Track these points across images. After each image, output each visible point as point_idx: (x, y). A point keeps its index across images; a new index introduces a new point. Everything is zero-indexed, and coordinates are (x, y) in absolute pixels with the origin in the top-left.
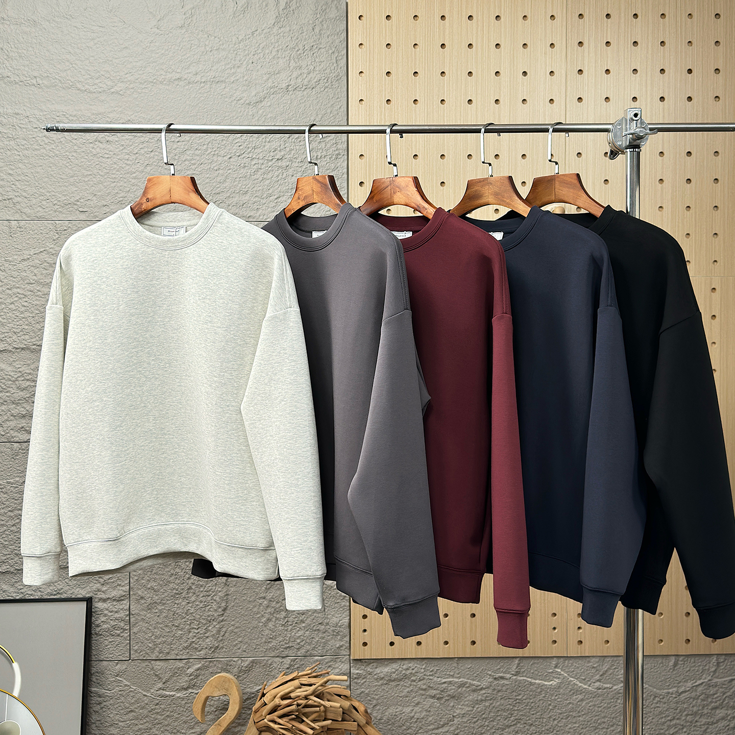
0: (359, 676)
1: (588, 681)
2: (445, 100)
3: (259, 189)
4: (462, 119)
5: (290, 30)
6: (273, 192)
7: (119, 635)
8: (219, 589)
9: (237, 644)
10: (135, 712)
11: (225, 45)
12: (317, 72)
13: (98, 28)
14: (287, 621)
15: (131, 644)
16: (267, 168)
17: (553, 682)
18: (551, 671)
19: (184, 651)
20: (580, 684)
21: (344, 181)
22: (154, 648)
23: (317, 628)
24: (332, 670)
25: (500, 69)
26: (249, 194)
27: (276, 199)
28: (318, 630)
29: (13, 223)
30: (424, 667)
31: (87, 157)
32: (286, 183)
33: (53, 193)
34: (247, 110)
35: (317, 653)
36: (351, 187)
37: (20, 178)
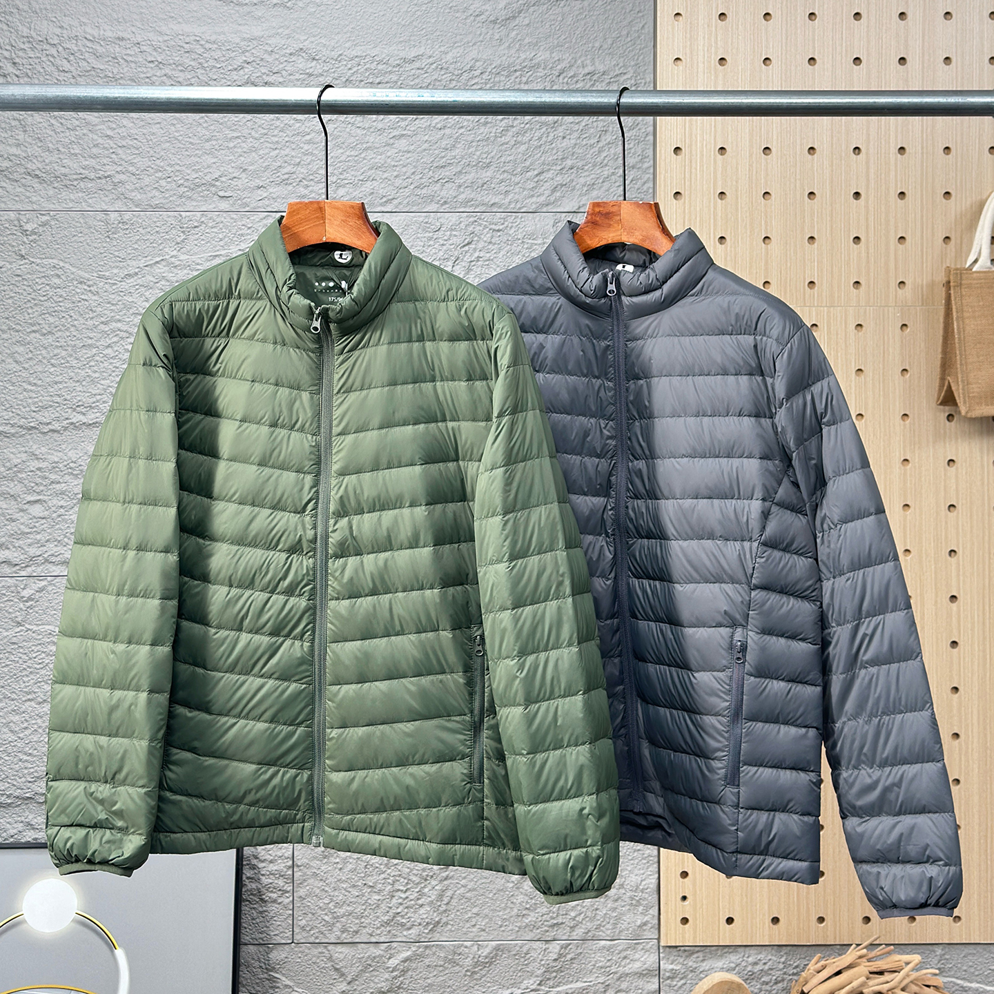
0: (672, 975)
2: (817, 13)
3: (509, 158)
4: (844, 45)
6: (531, 164)
7: (275, 901)
9: (470, 918)
15: (295, 916)
16: (522, 126)
19: (383, 928)
21: (648, 146)
22: (333, 924)
24: (629, 963)
26: (492, 167)
27: (537, 175)
29: (113, 216)
30: (783, 960)
32: (553, 149)
33: (177, 168)
34: (491, 32)
35: (604, 935)
36: (660, 157)
37: (124, 143)
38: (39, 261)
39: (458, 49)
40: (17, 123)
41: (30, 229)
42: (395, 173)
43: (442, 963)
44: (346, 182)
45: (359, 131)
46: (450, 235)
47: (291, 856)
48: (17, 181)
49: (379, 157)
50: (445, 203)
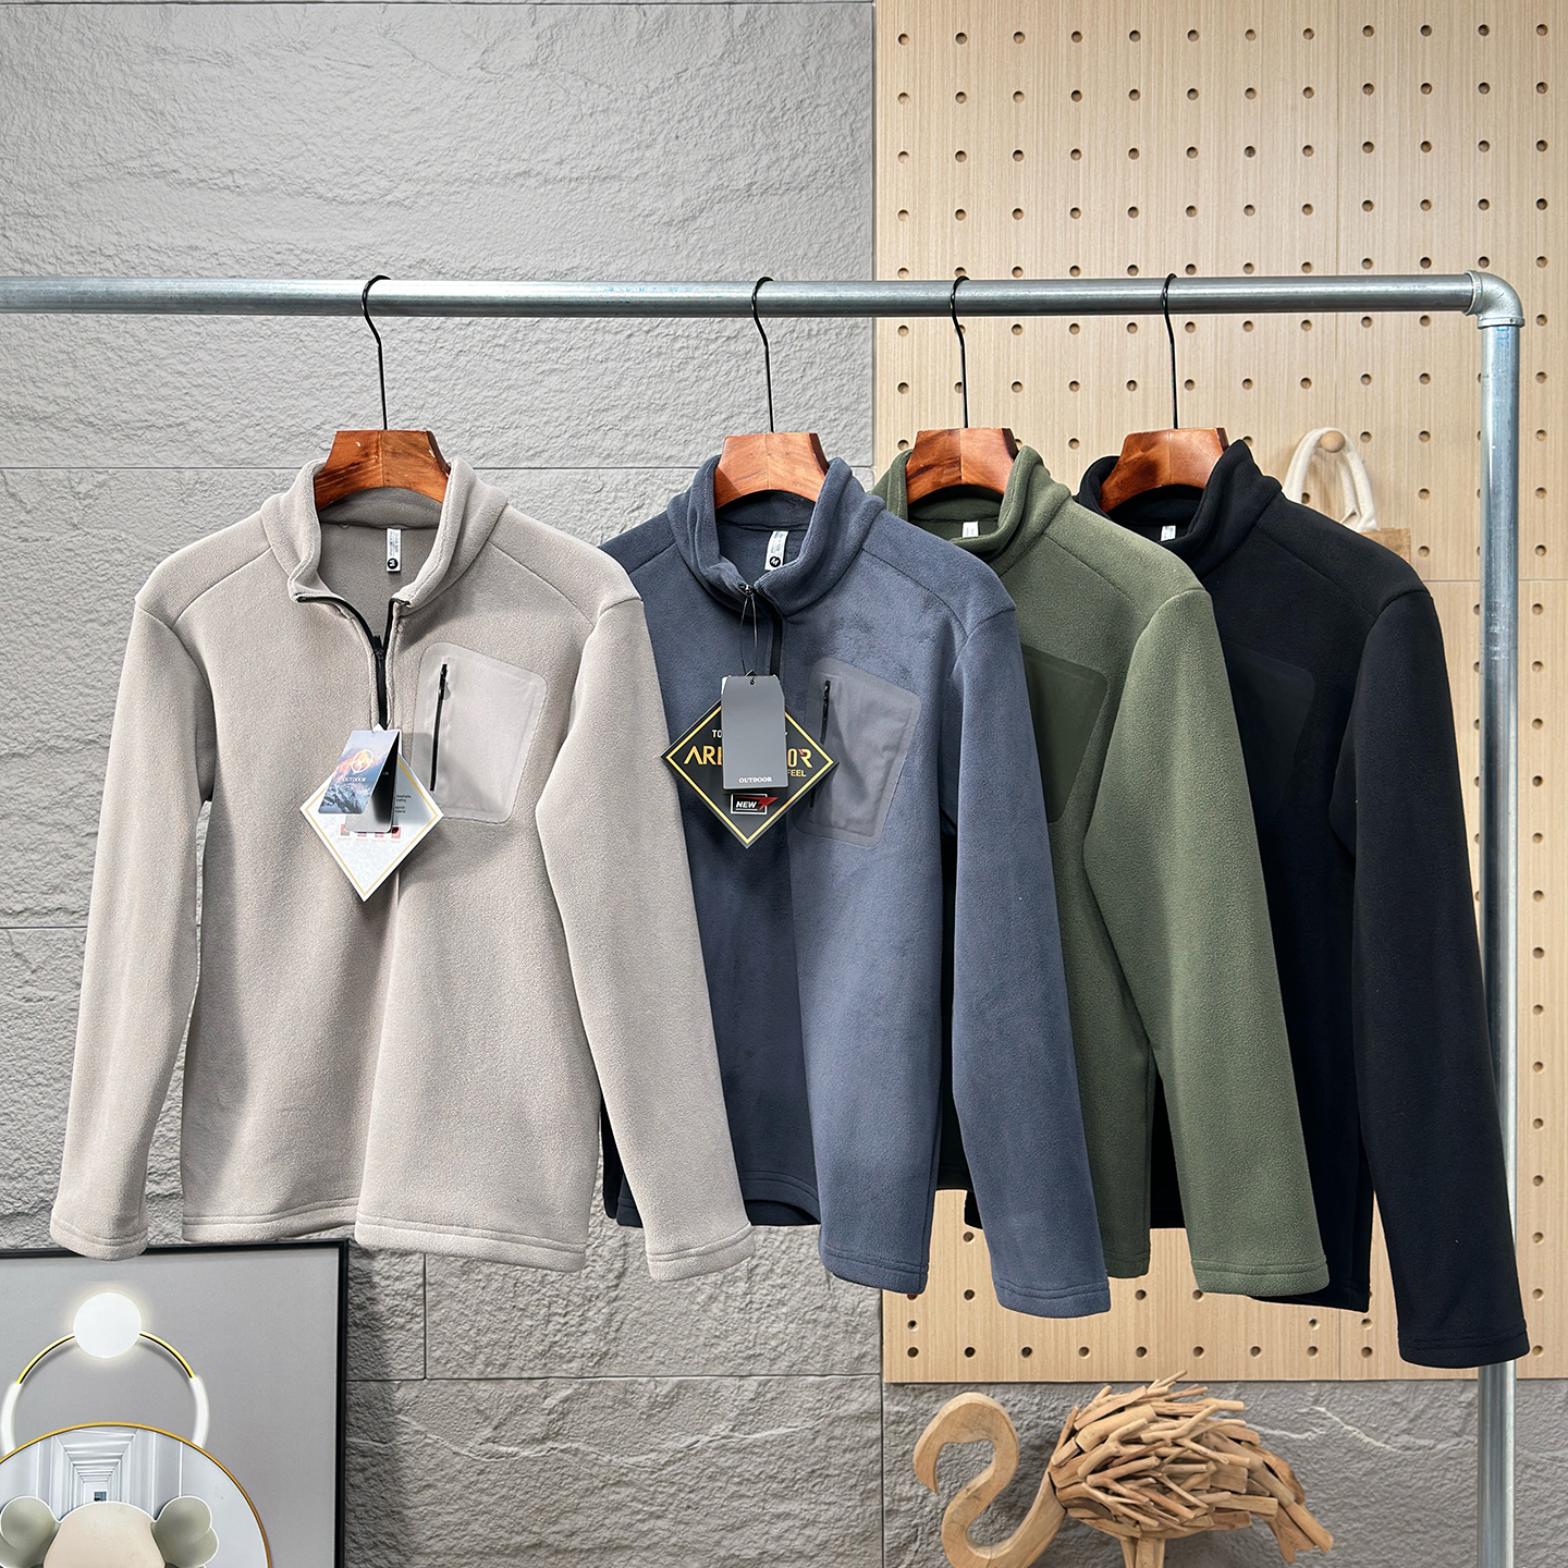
0: (900, 1419)
1: (1384, 1432)
2: (1081, 208)
3: (688, 400)
4: (1116, 249)
5: (755, 69)
6: (717, 406)
7: (402, 1327)
8: (609, 1233)
9: (645, 1348)
10: (435, 1487)
11: (619, 101)
12: (812, 155)
13: (360, 68)
14: (751, 1302)
15: (428, 1346)
16: (706, 357)
17: (1310, 1433)
18: (1304, 1410)
19: (537, 1361)
20: (1367, 1440)
21: (865, 383)
22: (475, 1355)
23: (814, 1317)
24: (844, 1404)
25: (1198, 142)
26: (668, 411)
27: (724, 420)
28: (815, 1320)
29: (188, 473)
30: (1036, 1400)
31: (337, 338)
32: (744, 386)
33: (268, 412)
34: (664, 237)
35: (813, 1369)
36: (881, 395)
37: (200, 382)
38: (95, 532)
39: (622, 260)
40: (65, 356)
41: (84, 491)
42: (545, 419)
43: (610, 1404)
44: (483, 429)
45: (498, 365)
46: (616, 497)
47: (421, 1272)
48: (66, 431)
49: (524, 398)
50: (609, 456)
